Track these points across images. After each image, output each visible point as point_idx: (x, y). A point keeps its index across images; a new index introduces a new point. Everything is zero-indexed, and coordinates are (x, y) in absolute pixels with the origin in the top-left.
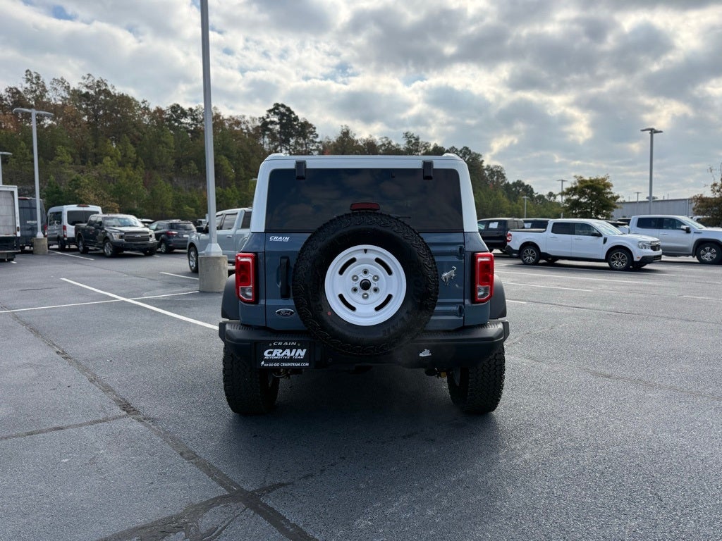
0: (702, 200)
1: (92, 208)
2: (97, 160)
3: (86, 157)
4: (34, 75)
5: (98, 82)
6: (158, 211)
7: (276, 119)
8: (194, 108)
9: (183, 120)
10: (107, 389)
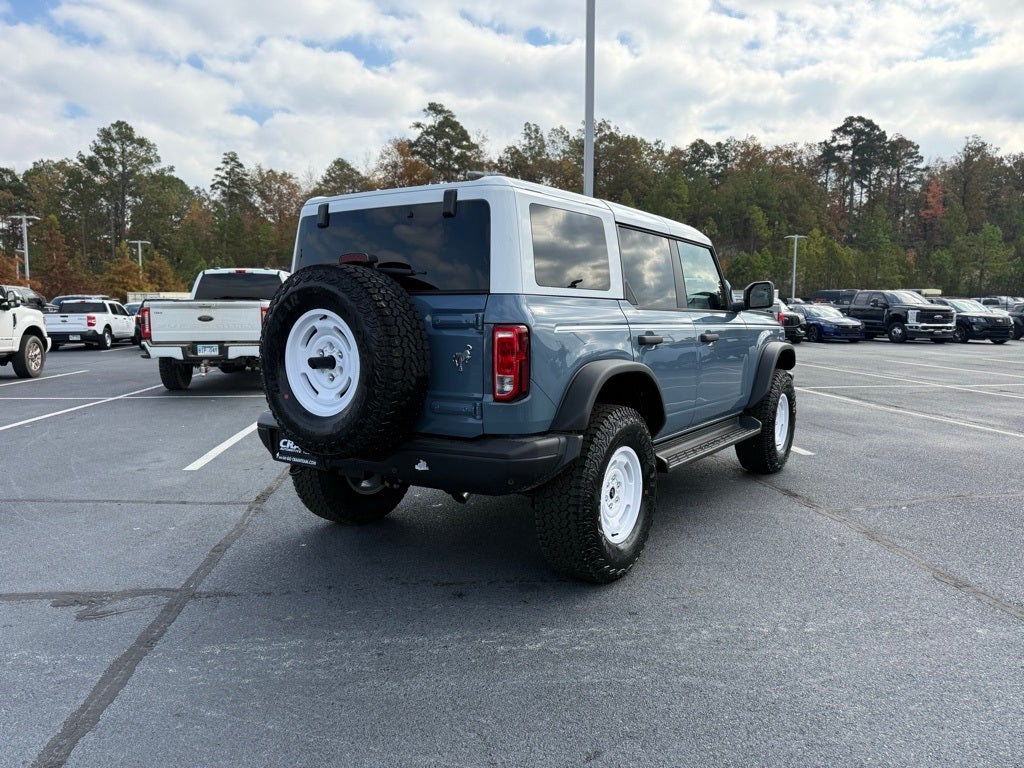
4: (533, 128)
5: (600, 124)
7: (847, 141)
8: (724, 142)
9: (708, 162)
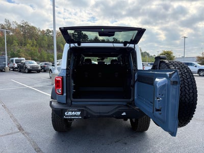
0: (199, 57)
1: (22, 58)
2: (25, 45)
3: (22, 44)
4: (7, 20)
5: (26, 22)
6: (42, 59)
7: (76, 33)
9: (50, 34)
10: (15, 120)
